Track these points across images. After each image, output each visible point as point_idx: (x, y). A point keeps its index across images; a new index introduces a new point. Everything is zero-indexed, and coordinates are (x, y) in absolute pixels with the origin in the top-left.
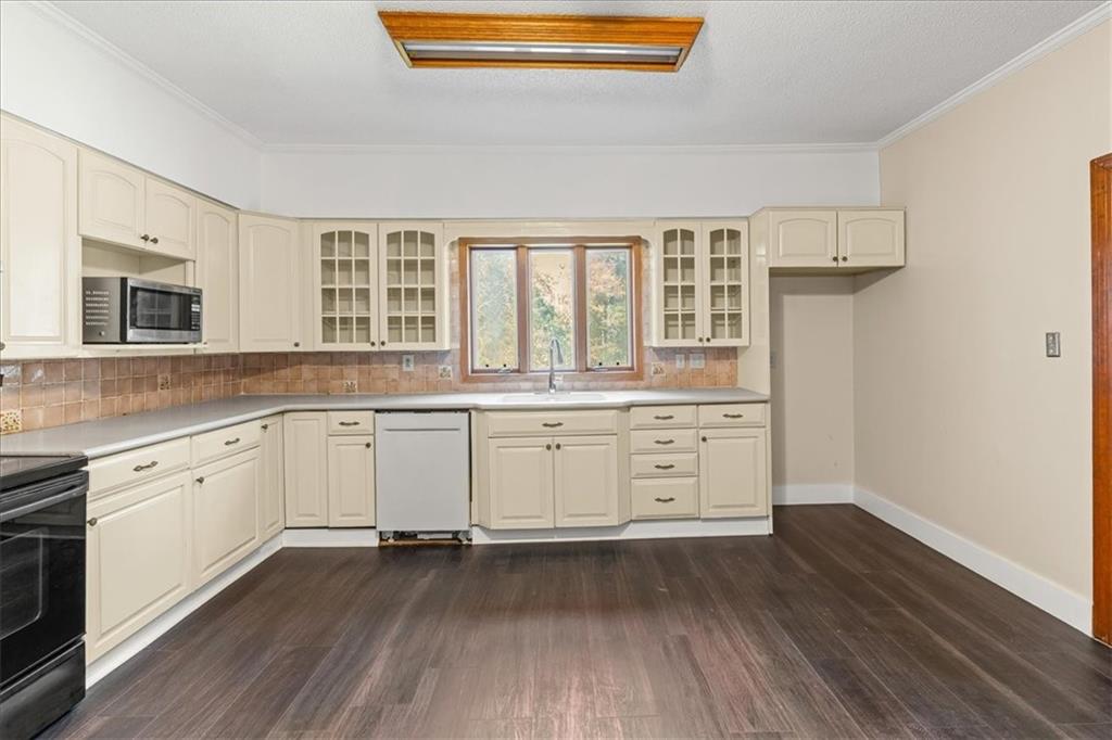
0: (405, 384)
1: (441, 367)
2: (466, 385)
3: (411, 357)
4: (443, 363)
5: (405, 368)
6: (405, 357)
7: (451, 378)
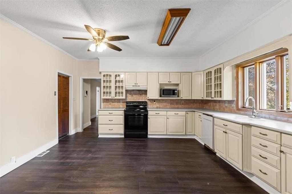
0: (226, 109)
1: (233, 105)
2: (237, 111)
3: (227, 102)
4: (233, 104)
5: (226, 105)
6: (226, 102)
7: (235, 109)
